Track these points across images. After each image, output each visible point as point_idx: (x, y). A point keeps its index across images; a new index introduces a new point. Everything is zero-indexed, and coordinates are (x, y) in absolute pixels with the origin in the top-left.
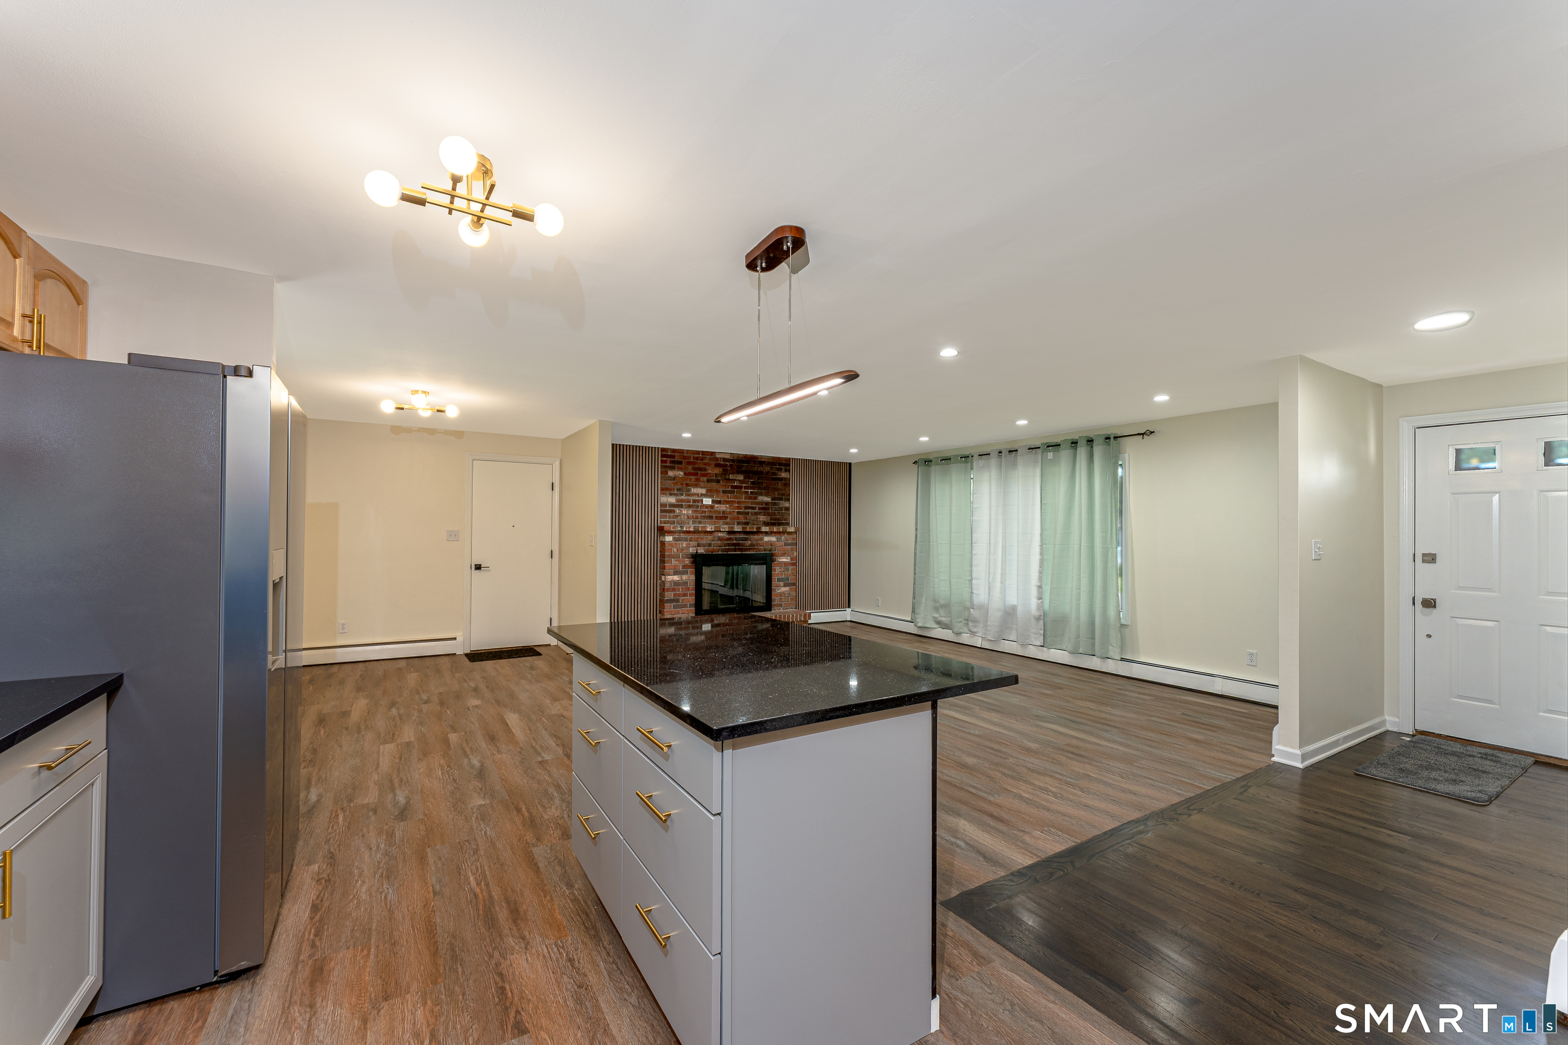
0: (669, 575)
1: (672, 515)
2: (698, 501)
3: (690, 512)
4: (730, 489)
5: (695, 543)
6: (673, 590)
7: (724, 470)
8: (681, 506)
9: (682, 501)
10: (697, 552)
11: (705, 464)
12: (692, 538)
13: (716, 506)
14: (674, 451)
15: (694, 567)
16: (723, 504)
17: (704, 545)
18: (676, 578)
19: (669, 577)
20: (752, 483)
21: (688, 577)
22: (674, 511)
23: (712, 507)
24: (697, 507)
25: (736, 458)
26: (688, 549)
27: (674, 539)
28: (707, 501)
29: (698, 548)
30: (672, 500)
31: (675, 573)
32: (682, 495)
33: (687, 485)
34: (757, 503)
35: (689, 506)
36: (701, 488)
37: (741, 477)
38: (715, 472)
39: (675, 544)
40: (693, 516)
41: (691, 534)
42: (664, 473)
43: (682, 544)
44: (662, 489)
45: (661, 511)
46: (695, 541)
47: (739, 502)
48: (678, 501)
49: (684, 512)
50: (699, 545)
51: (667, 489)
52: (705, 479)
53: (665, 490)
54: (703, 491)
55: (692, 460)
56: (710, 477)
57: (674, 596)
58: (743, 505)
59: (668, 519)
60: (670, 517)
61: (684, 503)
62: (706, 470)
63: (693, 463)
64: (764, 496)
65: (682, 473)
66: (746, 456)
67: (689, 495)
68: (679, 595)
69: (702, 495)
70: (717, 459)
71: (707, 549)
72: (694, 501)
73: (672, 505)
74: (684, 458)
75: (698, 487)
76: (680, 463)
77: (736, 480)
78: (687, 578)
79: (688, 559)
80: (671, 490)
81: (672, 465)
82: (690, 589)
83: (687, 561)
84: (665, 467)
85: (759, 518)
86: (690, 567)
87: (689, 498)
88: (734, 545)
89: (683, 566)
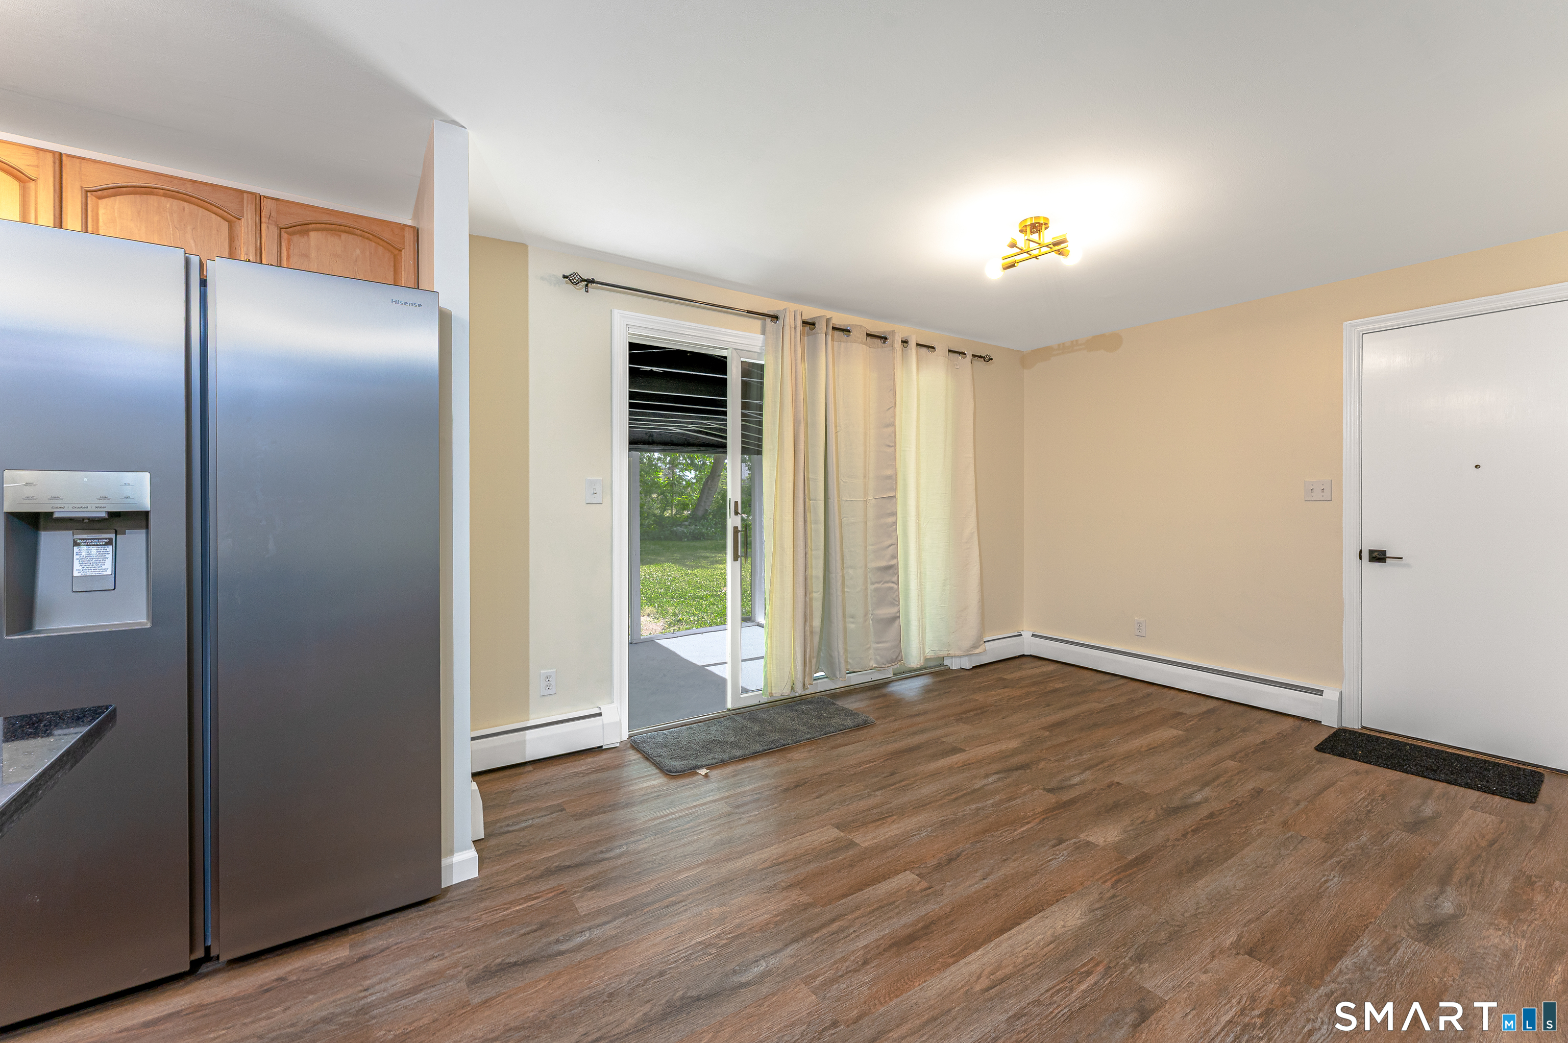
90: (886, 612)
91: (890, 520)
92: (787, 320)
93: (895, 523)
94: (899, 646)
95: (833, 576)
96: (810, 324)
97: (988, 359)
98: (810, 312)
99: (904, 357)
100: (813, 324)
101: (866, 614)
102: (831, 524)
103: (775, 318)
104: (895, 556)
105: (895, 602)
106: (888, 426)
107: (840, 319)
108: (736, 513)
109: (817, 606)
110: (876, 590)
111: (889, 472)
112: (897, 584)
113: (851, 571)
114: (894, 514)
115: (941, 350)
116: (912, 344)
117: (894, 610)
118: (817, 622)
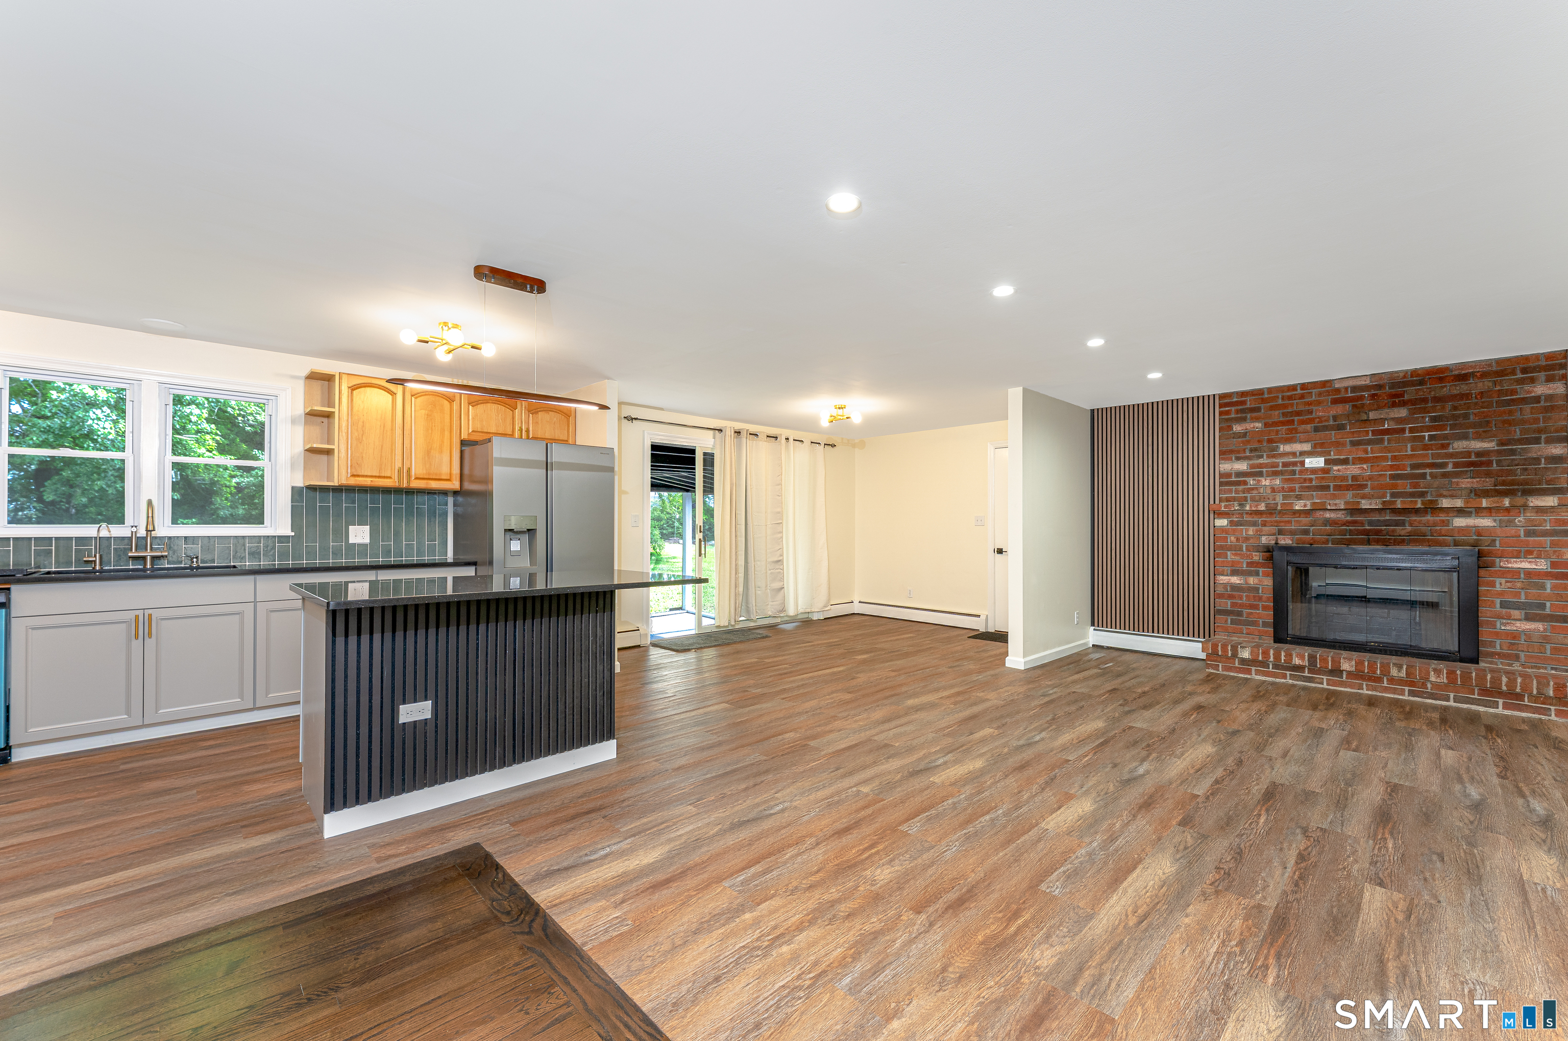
0: (1223, 575)
1: (1241, 488)
2: (1294, 464)
3: (1278, 482)
4: (1370, 436)
5: (1274, 529)
6: (1231, 597)
7: (1354, 406)
8: (1260, 474)
9: (1261, 466)
10: (1276, 543)
11: (1309, 404)
12: (1266, 521)
13: (1335, 468)
14: (1243, 394)
15: (1271, 565)
16: (1354, 464)
17: (1292, 533)
18: (1235, 580)
19: (1222, 577)
20: (1433, 419)
21: (1260, 581)
22: (1245, 483)
23: (1324, 471)
24: (1294, 472)
25: (1385, 381)
26: (1259, 539)
27: (1231, 523)
28: (1315, 462)
29: (1279, 537)
30: (1242, 466)
31: (1234, 573)
32: (1262, 457)
33: (1270, 441)
34: (1452, 455)
35: (1275, 474)
36: (1301, 442)
37: (1403, 412)
38: (1333, 413)
39: (1234, 530)
40: (1283, 488)
41: (1264, 516)
42: (1225, 428)
43: (1247, 530)
44: (1221, 453)
45: (1221, 484)
46: (1272, 526)
47: (1394, 458)
48: (1252, 466)
49: (1265, 482)
50: (1280, 532)
51: (1231, 452)
52: (1309, 427)
53: (1226, 454)
54: (1307, 447)
55: (1280, 402)
56: (1321, 422)
57: (1232, 606)
58: (1408, 462)
59: (1233, 495)
60: (1237, 492)
61: (1264, 470)
62: (1311, 413)
63: (1285, 406)
64: (1474, 439)
65: (1259, 425)
66: (1414, 372)
67: (1274, 456)
68: (1242, 606)
69: (1302, 453)
70: (1338, 391)
71: (1298, 539)
72: (1285, 465)
73: (1239, 474)
74: (1263, 401)
75: (1295, 442)
76: (1258, 410)
77: (1386, 419)
78: (1256, 581)
79: (1258, 554)
80: (1238, 452)
81: (1239, 415)
82: (1264, 599)
83: (1257, 557)
84: (1227, 420)
85: (1457, 483)
86: (1263, 566)
87: (1274, 460)
88: (1367, 532)
89: (1248, 563)
90: (777, 585)
91: (780, 535)
92: (727, 433)
93: (782, 537)
94: (784, 603)
95: (749, 565)
96: (738, 433)
97: (833, 446)
98: (738, 426)
99: (787, 447)
100: (740, 432)
101: (766, 586)
102: (749, 538)
103: (720, 430)
104: (782, 555)
105: (782, 580)
106: (779, 485)
107: (753, 428)
108: (700, 532)
109: (741, 580)
110: (771, 573)
111: (779, 510)
112: (783, 570)
113: (758, 563)
114: (781, 532)
115: (807, 442)
116: (791, 440)
117: (782, 583)
118: (741, 589)
